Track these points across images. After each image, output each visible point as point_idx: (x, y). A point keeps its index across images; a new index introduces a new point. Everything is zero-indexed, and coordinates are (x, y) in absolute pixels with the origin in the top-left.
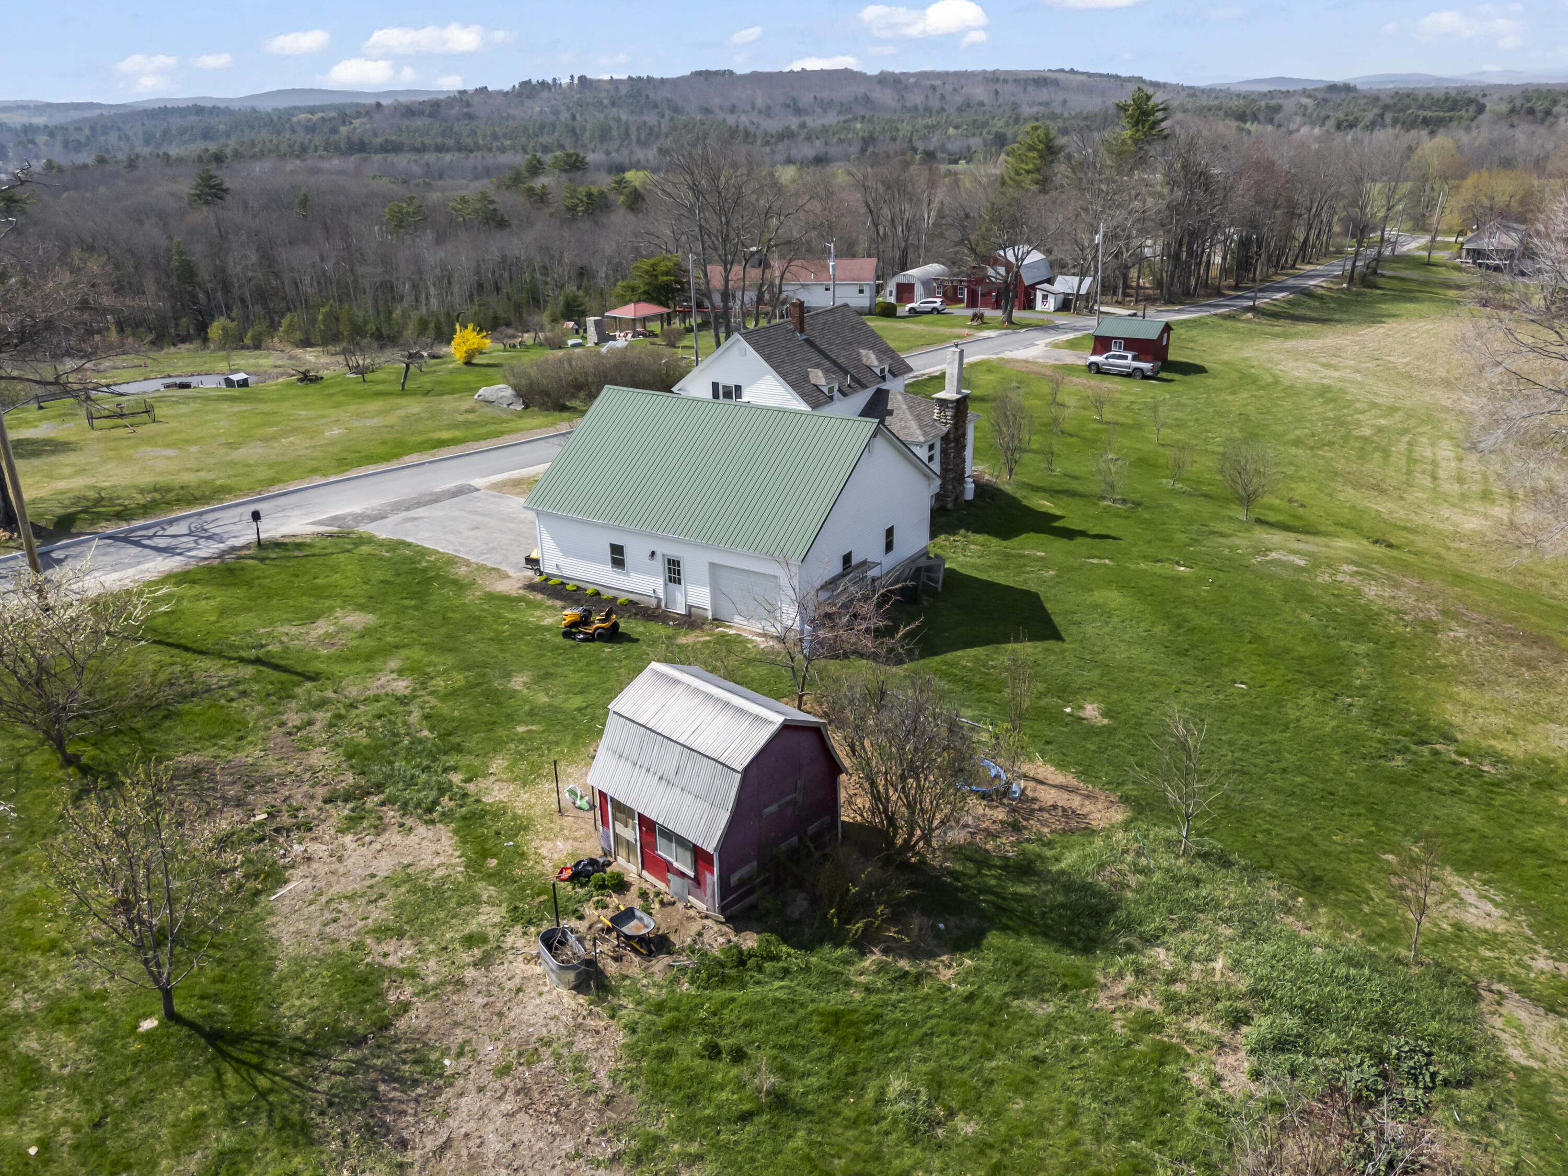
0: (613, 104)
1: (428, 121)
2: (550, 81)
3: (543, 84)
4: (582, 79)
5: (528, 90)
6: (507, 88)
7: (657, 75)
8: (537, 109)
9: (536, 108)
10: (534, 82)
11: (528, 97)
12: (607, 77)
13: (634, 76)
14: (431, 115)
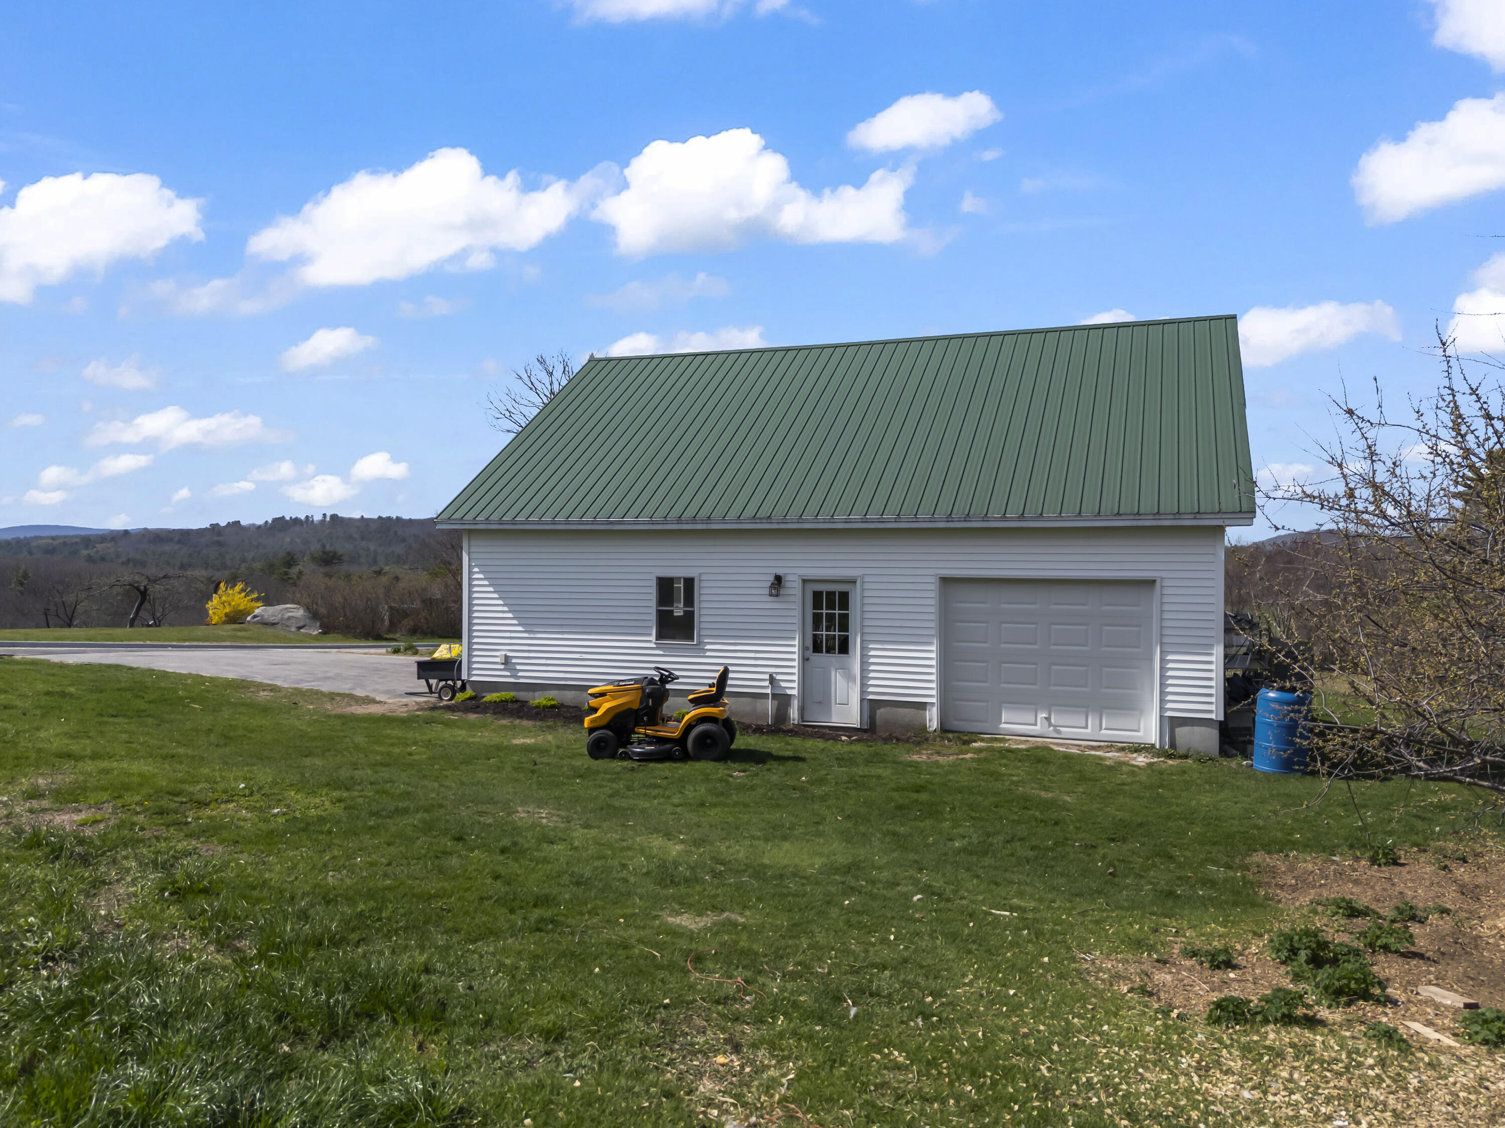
0: (363, 538)
1: (177, 547)
2: (303, 517)
3: (296, 521)
4: (334, 517)
5: (280, 524)
6: (260, 522)
7: (406, 516)
8: (288, 540)
9: (286, 540)
10: (288, 518)
11: (280, 530)
12: (358, 517)
13: (384, 516)
14: (180, 542)
